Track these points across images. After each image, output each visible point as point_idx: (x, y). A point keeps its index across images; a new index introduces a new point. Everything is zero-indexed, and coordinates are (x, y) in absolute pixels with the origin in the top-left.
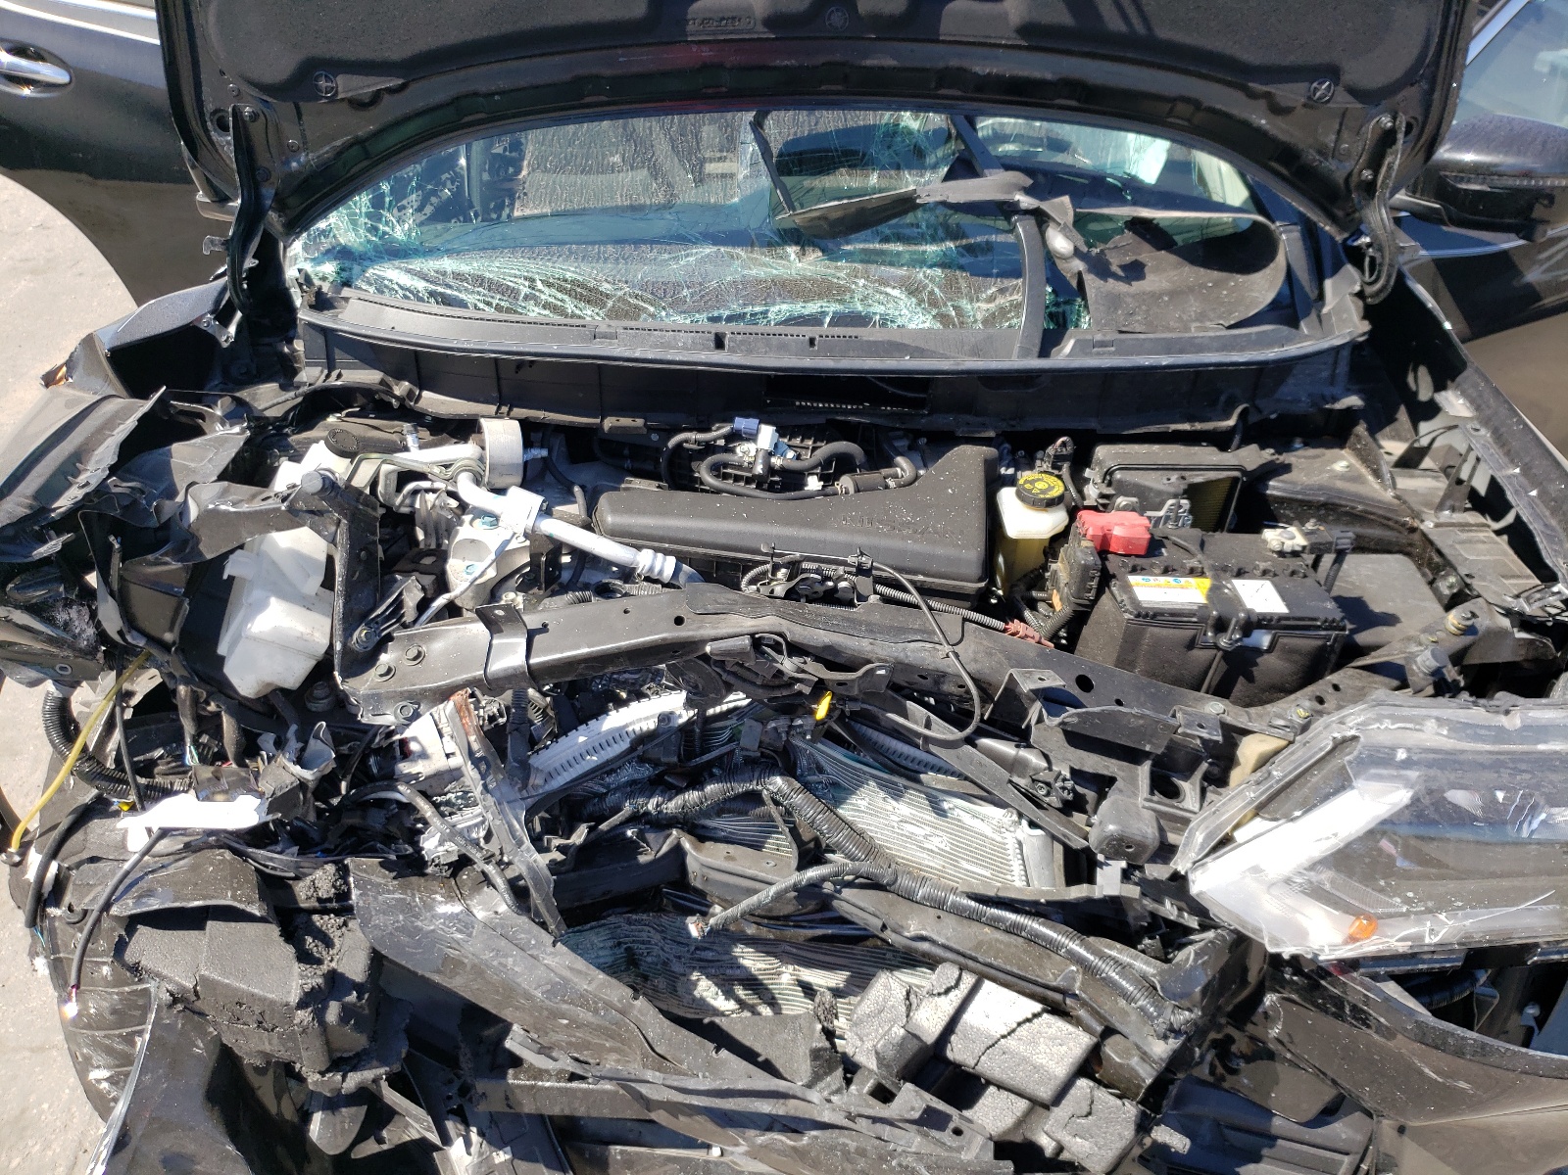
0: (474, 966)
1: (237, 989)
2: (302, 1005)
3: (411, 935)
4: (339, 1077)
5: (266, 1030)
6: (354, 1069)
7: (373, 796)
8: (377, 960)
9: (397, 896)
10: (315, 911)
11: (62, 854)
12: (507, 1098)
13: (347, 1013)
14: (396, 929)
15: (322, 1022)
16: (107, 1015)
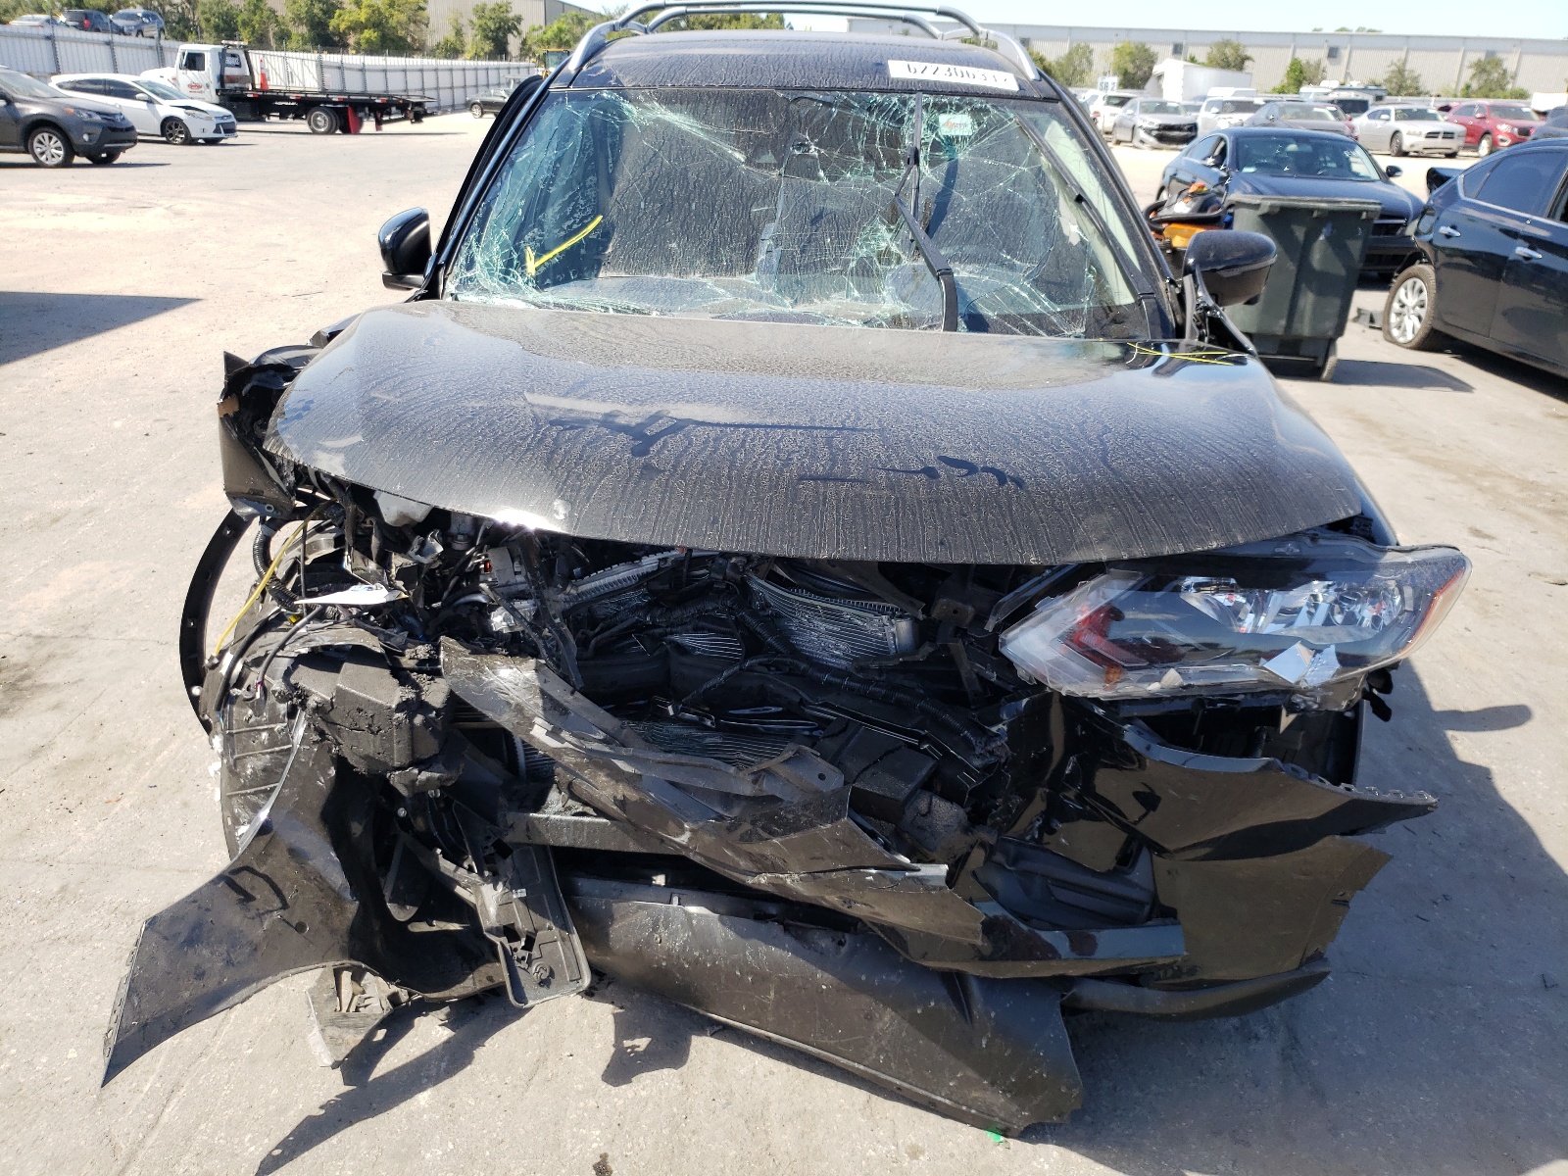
0: (517, 705)
1: (357, 697)
2: (400, 708)
3: (477, 684)
4: (416, 771)
5: (373, 733)
6: (426, 769)
7: (462, 600)
8: (452, 697)
9: (470, 659)
10: (412, 670)
11: (247, 653)
12: (528, 829)
13: (427, 723)
14: (468, 678)
15: (411, 721)
16: (260, 774)
